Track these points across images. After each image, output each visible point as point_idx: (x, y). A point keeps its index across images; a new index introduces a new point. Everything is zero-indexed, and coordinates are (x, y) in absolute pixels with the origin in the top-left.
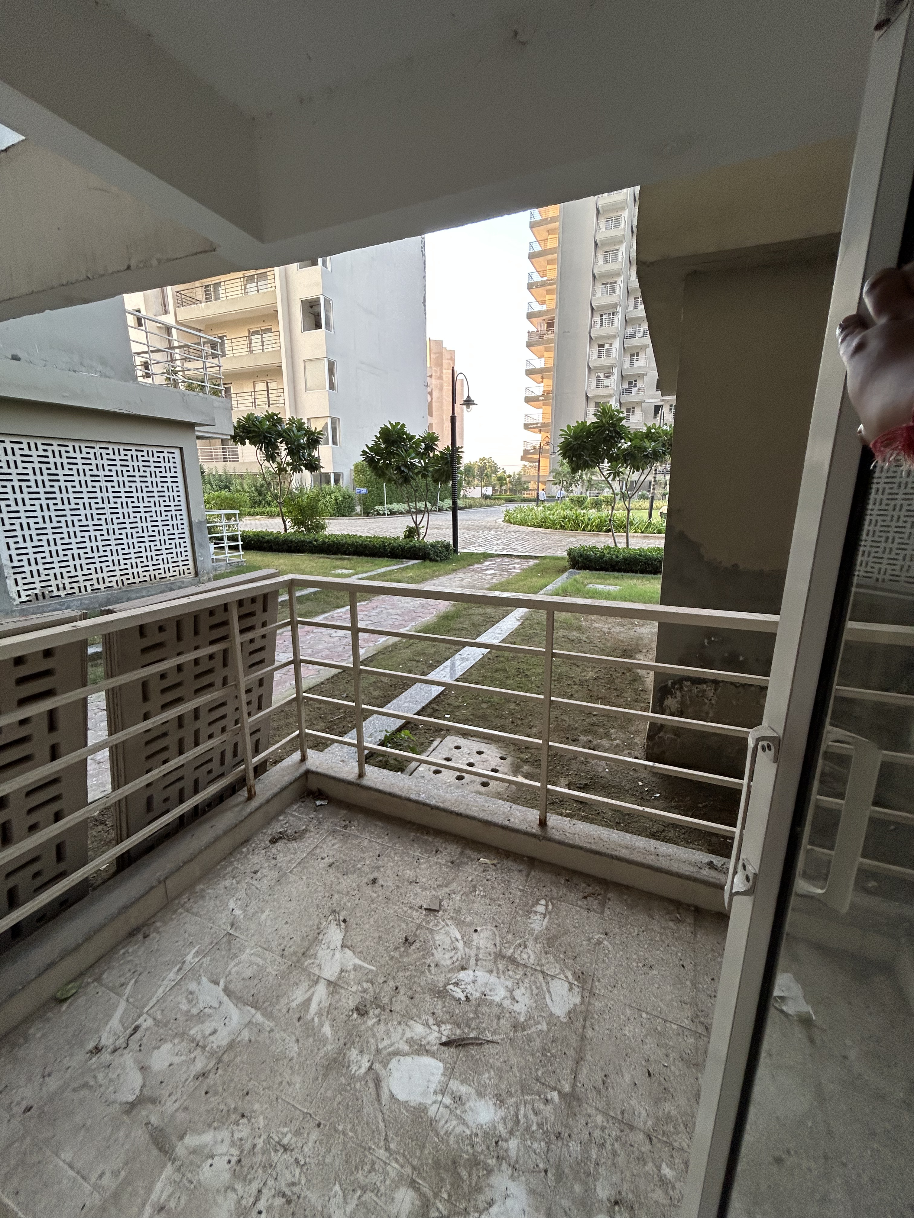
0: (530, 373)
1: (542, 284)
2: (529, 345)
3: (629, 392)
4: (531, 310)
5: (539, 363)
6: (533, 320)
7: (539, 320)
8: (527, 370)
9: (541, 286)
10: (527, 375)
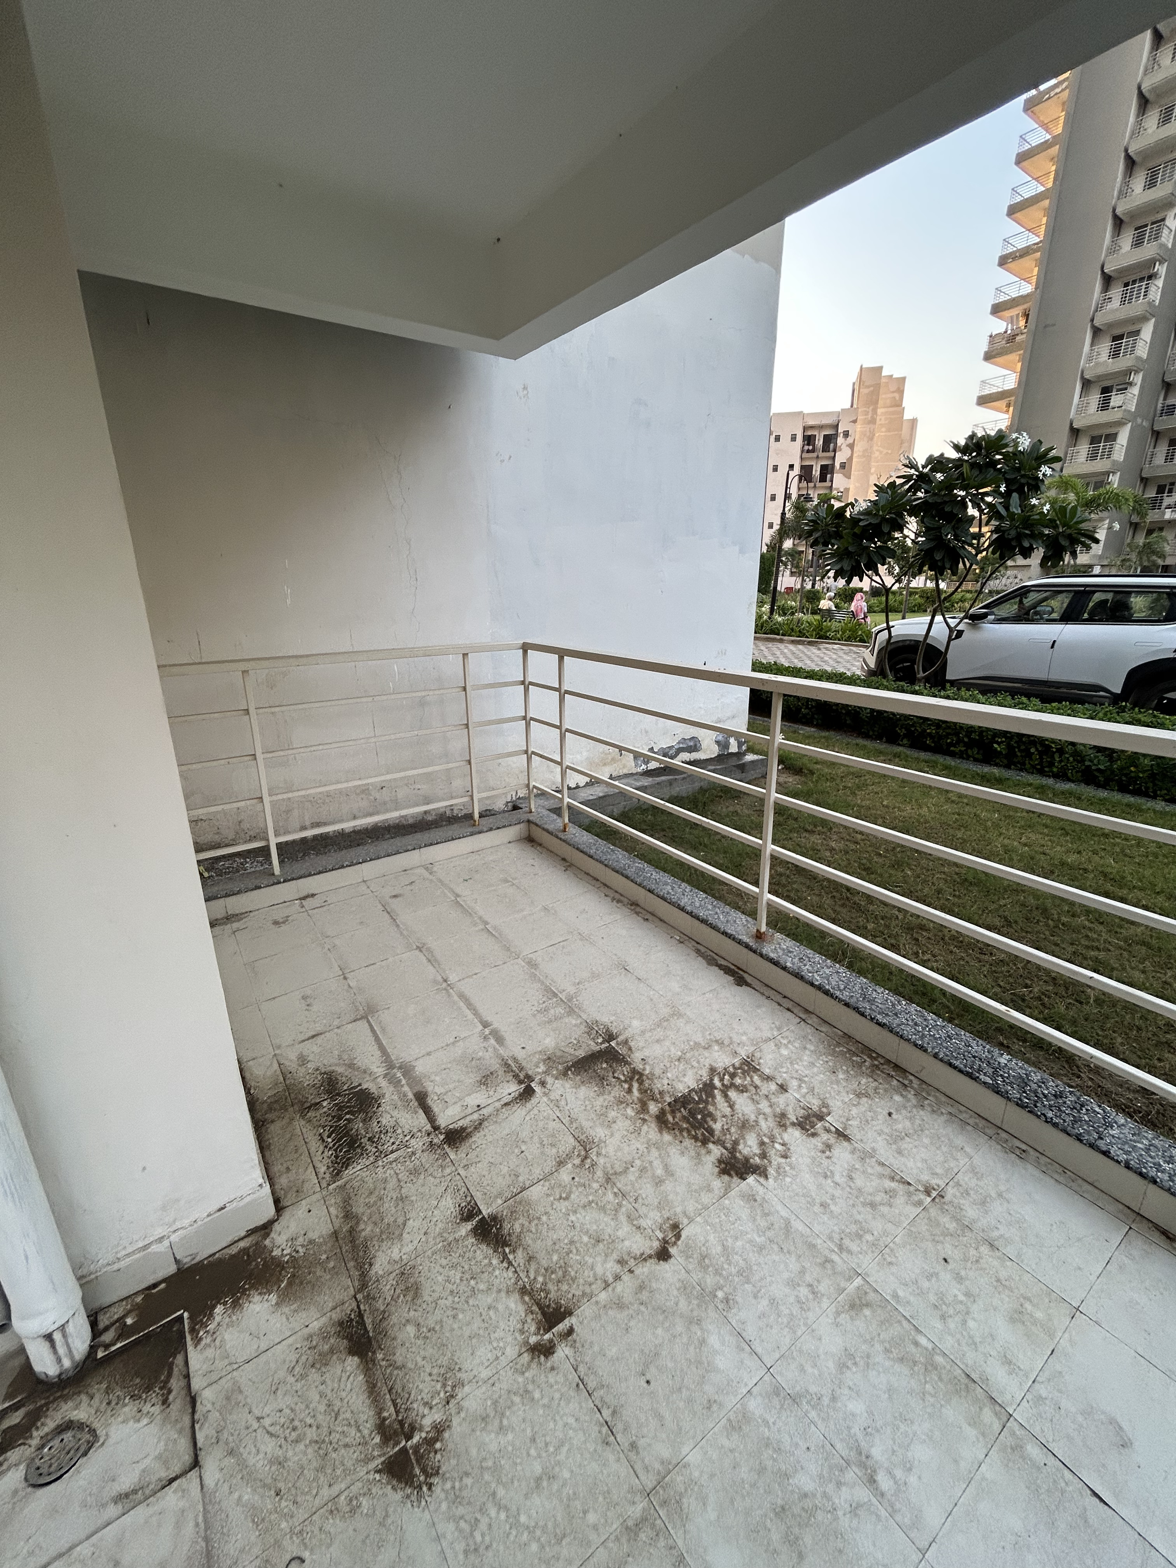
0: (985, 400)
1: (1024, 253)
2: (988, 357)
4: (1001, 299)
6: (1003, 314)
7: (1016, 311)
8: (981, 397)
9: (1023, 256)
10: (980, 403)
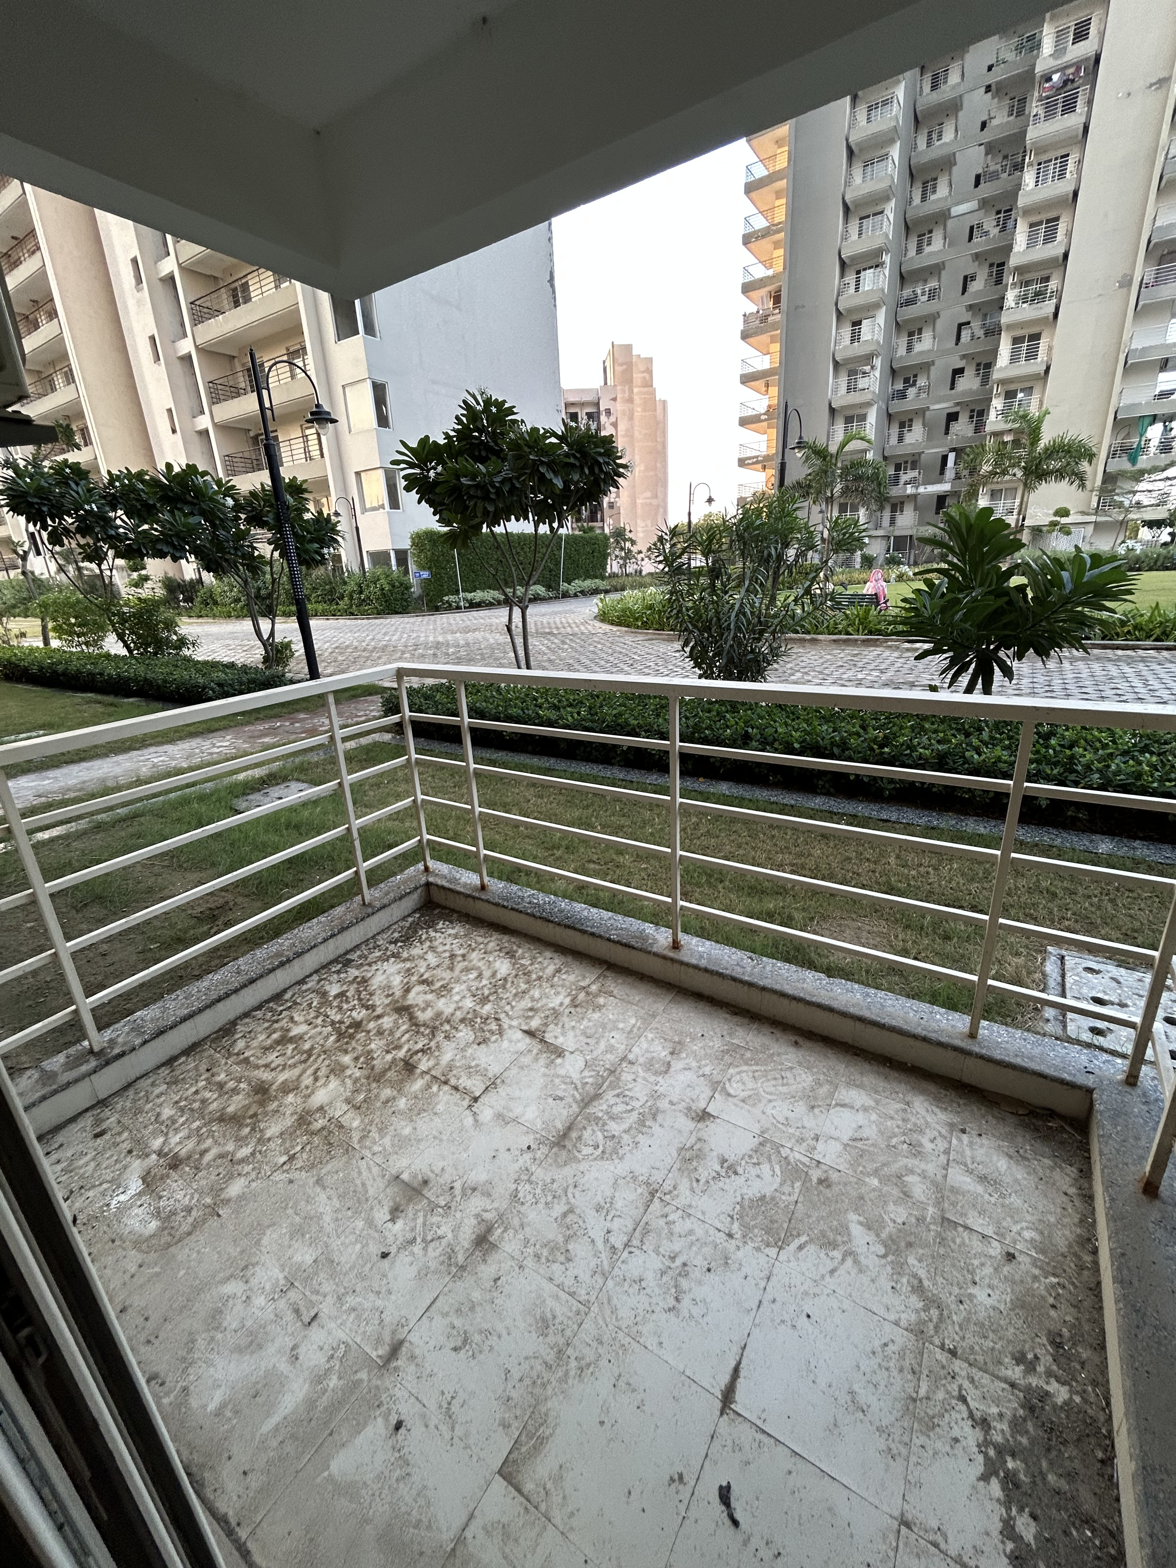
0: (747, 379)
1: (765, 233)
2: (745, 336)
3: (902, 395)
4: (749, 279)
5: (763, 363)
6: (753, 294)
7: (763, 292)
8: (742, 376)
9: (763, 236)
10: (743, 383)
